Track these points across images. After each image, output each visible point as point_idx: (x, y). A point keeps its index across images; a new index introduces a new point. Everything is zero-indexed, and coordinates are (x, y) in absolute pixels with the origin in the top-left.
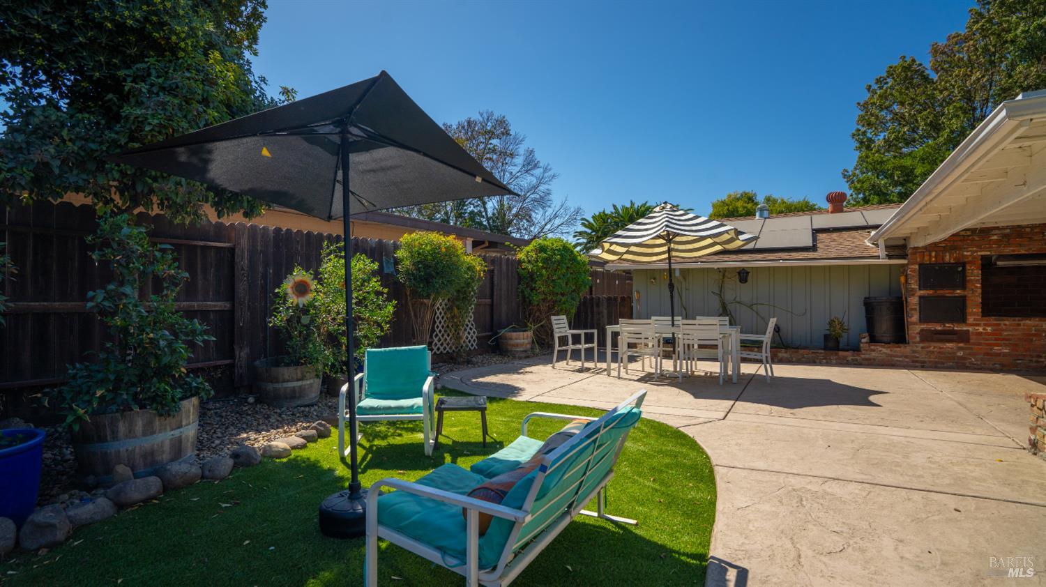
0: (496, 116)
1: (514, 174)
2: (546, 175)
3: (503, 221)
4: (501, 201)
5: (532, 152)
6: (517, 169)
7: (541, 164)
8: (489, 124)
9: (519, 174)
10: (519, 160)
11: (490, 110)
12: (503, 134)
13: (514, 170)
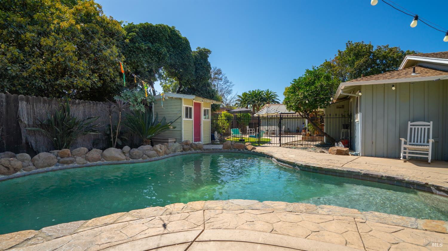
0: (217, 69)
2: (231, 85)
5: (227, 77)
7: (229, 82)
9: (223, 84)
10: (223, 80)
13: (221, 83)
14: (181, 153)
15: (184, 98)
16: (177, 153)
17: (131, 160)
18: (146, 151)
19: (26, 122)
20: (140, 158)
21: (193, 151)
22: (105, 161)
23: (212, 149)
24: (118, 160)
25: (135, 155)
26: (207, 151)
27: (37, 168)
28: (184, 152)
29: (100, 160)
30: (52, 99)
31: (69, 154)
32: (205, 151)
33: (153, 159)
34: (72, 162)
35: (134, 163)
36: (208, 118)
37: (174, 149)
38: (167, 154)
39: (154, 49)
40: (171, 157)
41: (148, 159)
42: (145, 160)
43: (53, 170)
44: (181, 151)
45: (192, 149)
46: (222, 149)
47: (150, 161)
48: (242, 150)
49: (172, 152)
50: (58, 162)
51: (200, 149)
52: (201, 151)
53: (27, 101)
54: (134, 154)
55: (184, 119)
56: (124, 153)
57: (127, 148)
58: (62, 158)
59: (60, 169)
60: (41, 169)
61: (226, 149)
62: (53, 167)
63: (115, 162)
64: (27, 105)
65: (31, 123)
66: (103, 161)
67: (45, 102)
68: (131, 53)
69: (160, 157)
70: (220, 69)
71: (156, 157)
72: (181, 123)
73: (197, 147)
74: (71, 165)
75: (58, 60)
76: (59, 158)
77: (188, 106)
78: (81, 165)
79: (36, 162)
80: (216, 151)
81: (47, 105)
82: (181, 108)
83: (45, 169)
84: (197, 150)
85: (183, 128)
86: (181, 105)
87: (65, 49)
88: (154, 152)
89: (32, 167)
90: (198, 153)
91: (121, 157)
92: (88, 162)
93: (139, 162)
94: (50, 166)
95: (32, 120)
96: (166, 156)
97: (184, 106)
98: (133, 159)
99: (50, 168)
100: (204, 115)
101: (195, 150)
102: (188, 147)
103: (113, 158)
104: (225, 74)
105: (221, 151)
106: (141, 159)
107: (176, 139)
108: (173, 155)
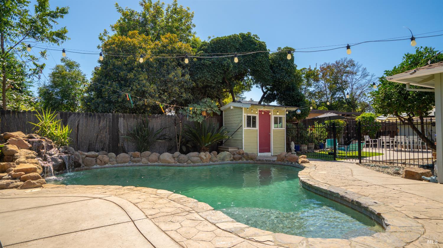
0: (348, 59)
1: (357, 79)
2: (373, 78)
3: (353, 99)
4: (351, 91)
5: (365, 69)
6: (359, 77)
7: (370, 74)
8: (345, 62)
9: (360, 79)
10: (360, 73)
11: (345, 57)
12: (352, 66)
13: (357, 77)
14: (231, 162)
15: (244, 108)
16: (226, 162)
17: (178, 163)
18: (192, 157)
19: (122, 132)
20: (184, 163)
21: (245, 160)
22: (160, 163)
23: (265, 160)
24: (169, 163)
25: (181, 160)
26: (260, 162)
27: (118, 163)
28: (234, 161)
29: (157, 162)
30: (138, 116)
31: (138, 156)
32: (258, 162)
33: (197, 164)
34: (139, 161)
35: (180, 166)
36: (282, 127)
37: (222, 157)
38: (213, 161)
39: (218, 63)
40: (218, 164)
41: (192, 164)
42: (189, 165)
43: (127, 166)
44: (230, 160)
45: (243, 158)
46: (275, 161)
47: (193, 166)
48: (294, 163)
49: (220, 160)
50: (130, 160)
51: (252, 159)
52: (254, 162)
53: (124, 117)
54: (181, 158)
55: (245, 128)
56: (174, 158)
57: (177, 153)
58: (134, 158)
59: (131, 166)
60: (120, 164)
61: (280, 161)
62: (127, 164)
63: (167, 164)
64: (123, 120)
65: (125, 133)
66: (159, 162)
67: (134, 117)
68: (198, 70)
69: (204, 164)
70: (352, 59)
71: (200, 163)
72: (242, 132)
73: (248, 157)
74: (138, 164)
75: (137, 87)
76: (132, 158)
77: (249, 115)
78: (144, 164)
79: (117, 159)
80: (269, 163)
81: (135, 120)
82: (242, 117)
83: (122, 164)
84: (249, 161)
85: (243, 137)
86: (242, 114)
87: (140, 79)
88: (198, 158)
89: (115, 162)
90: (249, 163)
91: (171, 161)
92: (149, 163)
93: (184, 166)
94: (125, 163)
95: (126, 131)
96: (211, 163)
97: (245, 116)
98: (180, 163)
99: (126, 164)
100: (275, 123)
101: (247, 160)
102: (240, 156)
103: (165, 161)
104: (362, 65)
105: (275, 163)
106: (186, 163)
107: (238, 148)
108: (221, 163)
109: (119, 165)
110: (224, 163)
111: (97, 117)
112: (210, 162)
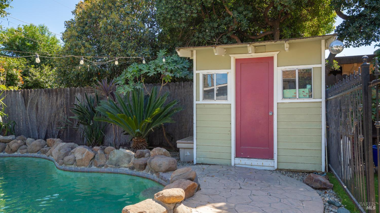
21: (149, 173)
36: (312, 96)
37: (114, 159)
41: (63, 166)
42: (60, 166)
44: (129, 168)
47: (64, 170)
49: (111, 164)
53: (81, 92)
55: (198, 101)
88: (73, 157)
97: (198, 74)
108: (112, 170)
109: (29, 154)
110: (119, 171)
111: (54, 93)
112: (93, 167)
